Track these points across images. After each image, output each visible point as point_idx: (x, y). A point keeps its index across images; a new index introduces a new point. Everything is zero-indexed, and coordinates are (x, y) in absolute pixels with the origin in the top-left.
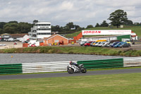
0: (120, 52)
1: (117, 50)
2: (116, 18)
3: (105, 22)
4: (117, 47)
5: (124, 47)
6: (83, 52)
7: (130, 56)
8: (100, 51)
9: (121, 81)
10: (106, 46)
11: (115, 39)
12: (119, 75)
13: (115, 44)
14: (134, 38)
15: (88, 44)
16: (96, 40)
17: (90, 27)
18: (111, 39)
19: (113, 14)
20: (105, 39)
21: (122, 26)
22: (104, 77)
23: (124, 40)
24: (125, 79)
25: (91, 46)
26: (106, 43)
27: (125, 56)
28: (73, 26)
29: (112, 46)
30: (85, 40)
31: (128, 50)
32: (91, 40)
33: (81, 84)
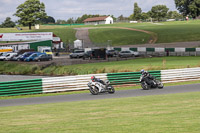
0: (36, 69)
2: (26, 12)
3: (8, 19)
4: (31, 60)
5: (41, 60)
7: (52, 75)
9: (41, 117)
10: (12, 60)
11: (26, 47)
12: (36, 107)
13: (26, 56)
14: (57, 46)
18: (20, 48)
19: (21, 8)
20: (10, 48)
21: (37, 27)
23: (42, 49)
26: (12, 54)
29: (22, 60)
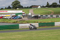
0: (17, 21)
2: (15, 4)
3: (9, 6)
4: (16, 19)
5: (19, 19)
7: (22, 23)
11: (14, 15)
12: (17, 33)
13: (14, 17)
14: (24, 15)
16: (5, 15)
18: (13, 15)
19: (13, 3)
20: (10, 15)
21: (18, 9)
25: (3, 18)
26: (10, 17)
29: (13, 19)
32: (3, 15)
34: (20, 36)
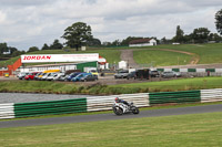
0: (82, 88)
1: (78, 86)
2: (74, 35)
3: (57, 41)
4: (77, 80)
5: (87, 80)
6: (23, 88)
7: (97, 94)
8: (50, 87)
10: (59, 80)
11: (73, 68)
12: (80, 125)
13: (73, 76)
14: (103, 67)
15: (32, 77)
16: (43, 70)
17: (33, 50)
18: (68, 68)
19: (69, 29)
20: (57, 69)
21: (84, 48)
22: (57, 127)
23: (88, 70)
24: (89, 130)
25: (36, 79)
26: (59, 75)
27: (90, 94)
28: (7, 49)
29: (69, 80)
30: (27, 70)
31: (94, 85)
32: (36, 70)
33: (21, 139)
34: (90, 136)
